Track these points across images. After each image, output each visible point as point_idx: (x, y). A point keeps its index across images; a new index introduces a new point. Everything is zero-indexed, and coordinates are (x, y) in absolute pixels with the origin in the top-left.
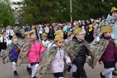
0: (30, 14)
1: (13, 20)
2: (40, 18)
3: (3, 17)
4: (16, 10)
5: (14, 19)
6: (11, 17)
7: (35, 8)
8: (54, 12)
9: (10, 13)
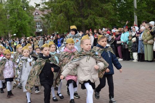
0: (60, 14)
1: (33, 26)
2: (78, 20)
3: (16, 21)
4: (37, 8)
5: (33, 23)
6: (29, 21)
7: (70, 4)
8: (102, 8)
9: (28, 14)
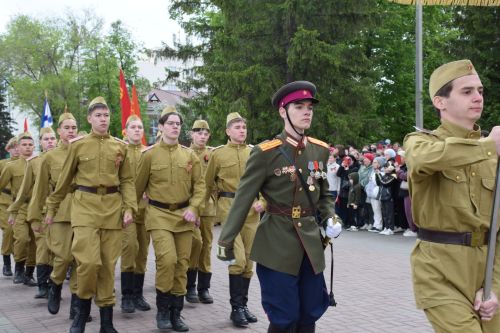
0: (237, 99)
7: (262, 74)
8: (347, 91)
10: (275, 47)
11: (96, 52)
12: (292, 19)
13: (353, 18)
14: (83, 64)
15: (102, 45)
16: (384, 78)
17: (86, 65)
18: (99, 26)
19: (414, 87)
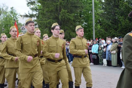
7: (53, 22)
10: (56, 14)
11: (6, 16)
12: (60, 7)
13: (76, 7)
14: (2, 19)
15: (8, 14)
16: (85, 23)
17: (3, 19)
18: (7, 8)
19: (92, 25)
